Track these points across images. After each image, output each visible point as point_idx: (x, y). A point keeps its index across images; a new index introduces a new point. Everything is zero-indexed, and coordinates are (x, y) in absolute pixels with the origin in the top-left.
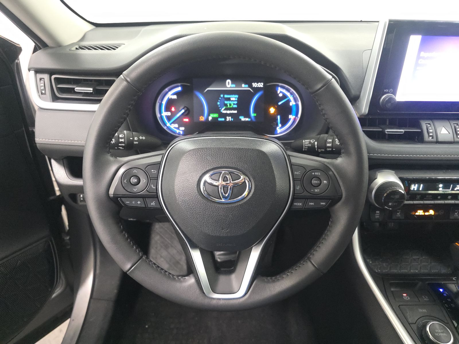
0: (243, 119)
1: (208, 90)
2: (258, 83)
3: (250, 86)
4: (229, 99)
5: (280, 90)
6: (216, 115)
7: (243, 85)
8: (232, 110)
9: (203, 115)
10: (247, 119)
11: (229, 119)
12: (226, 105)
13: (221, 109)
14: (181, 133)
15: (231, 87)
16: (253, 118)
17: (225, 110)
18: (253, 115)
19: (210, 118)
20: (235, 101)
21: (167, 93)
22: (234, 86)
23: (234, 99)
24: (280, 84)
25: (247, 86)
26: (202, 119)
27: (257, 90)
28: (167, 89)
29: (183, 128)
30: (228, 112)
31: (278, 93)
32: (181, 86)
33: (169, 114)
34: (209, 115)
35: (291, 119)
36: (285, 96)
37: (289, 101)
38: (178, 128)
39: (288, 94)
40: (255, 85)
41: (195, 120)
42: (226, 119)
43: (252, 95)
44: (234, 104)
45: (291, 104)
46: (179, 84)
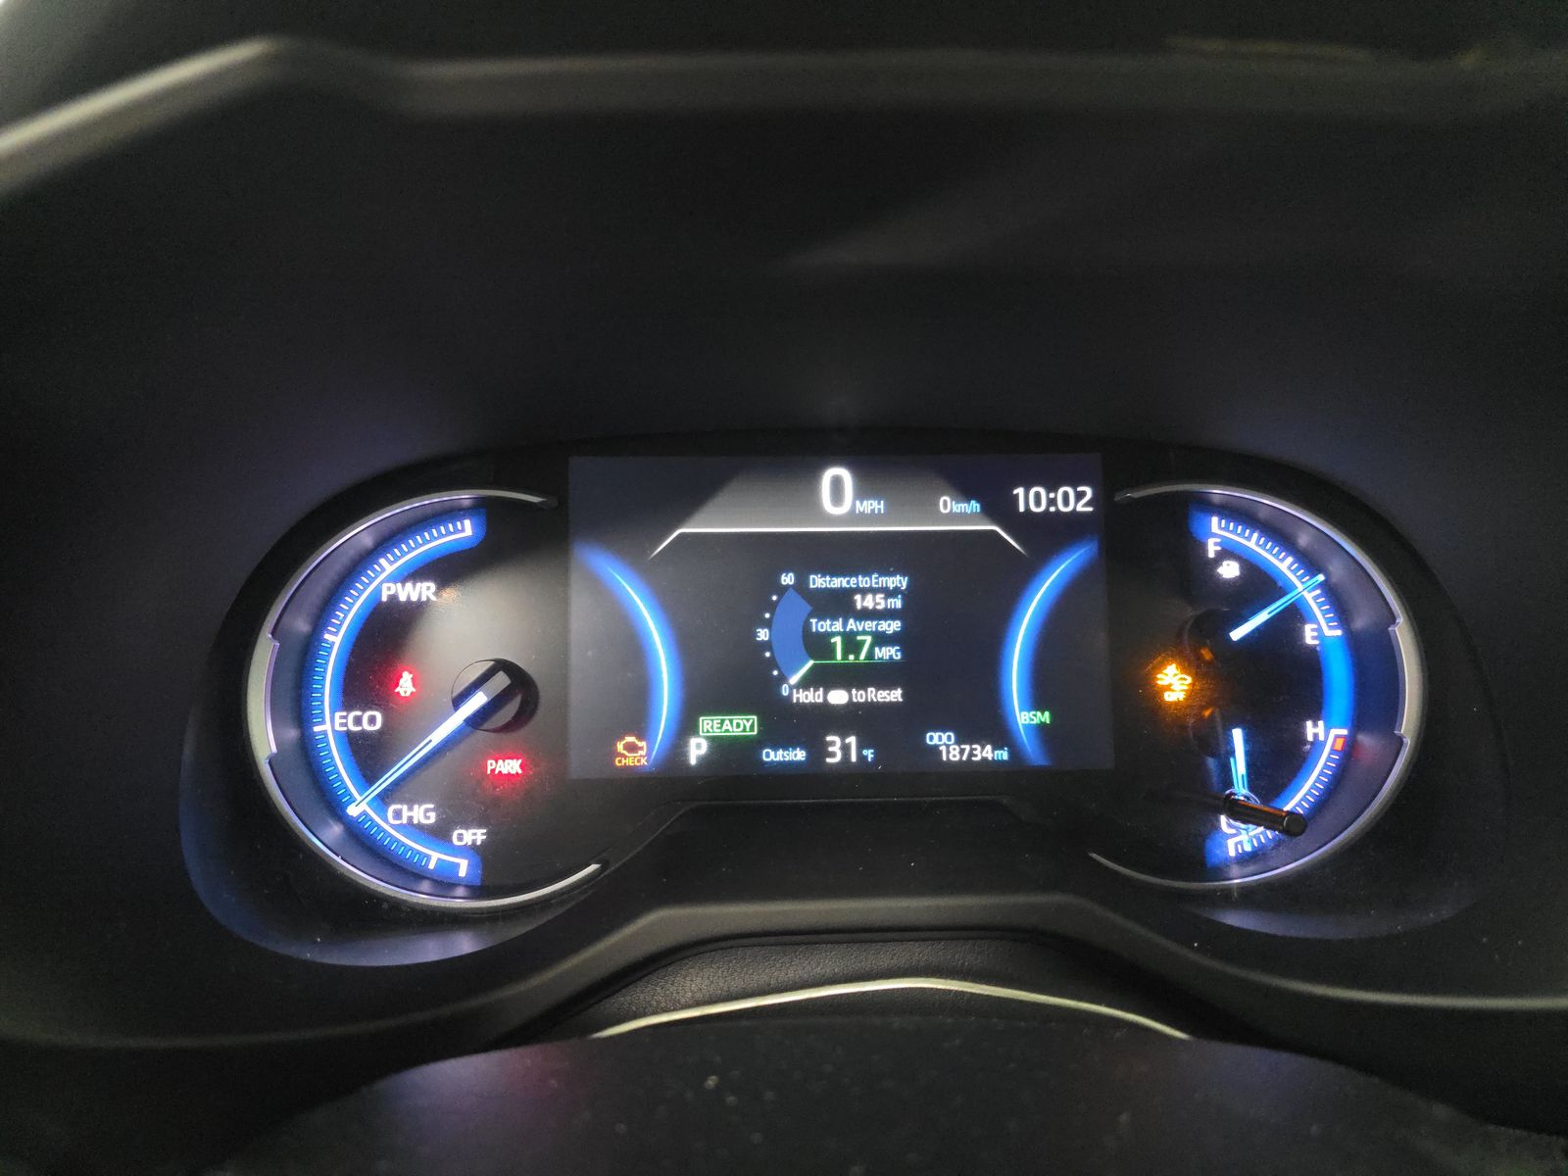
0: (946, 745)
1: (681, 536)
2: (1052, 487)
3: (999, 507)
4: (839, 604)
5: (1217, 533)
6: (742, 725)
7: (948, 504)
8: (863, 686)
9: (638, 721)
10: (986, 753)
11: (842, 748)
12: (818, 645)
13: (783, 679)
14: (463, 868)
15: (853, 517)
16: (1026, 740)
17: (807, 683)
18: (1025, 718)
19: (697, 750)
20: (888, 614)
21: (364, 561)
22: (872, 505)
23: (880, 602)
24: (1218, 492)
25: (974, 506)
26: (636, 755)
27: (1053, 532)
28: (360, 533)
29: (475, 836)
30: (838, 697)
31: (1211, 555)
32: (480, 507)
33: (371, 721)
34: (686, 726)
35: (1317, 744)
36: (1259, 585)
37: (1295, 616)
38: (438, 834)
39: (1284, 565)
40: (1031, 499)
41: (578, 766)
42: (818, 750)
43: (1020, 574)
44: (881, 639)
45: (1309, 636)
46: (465, 497)
